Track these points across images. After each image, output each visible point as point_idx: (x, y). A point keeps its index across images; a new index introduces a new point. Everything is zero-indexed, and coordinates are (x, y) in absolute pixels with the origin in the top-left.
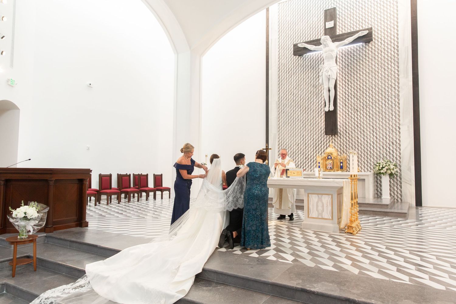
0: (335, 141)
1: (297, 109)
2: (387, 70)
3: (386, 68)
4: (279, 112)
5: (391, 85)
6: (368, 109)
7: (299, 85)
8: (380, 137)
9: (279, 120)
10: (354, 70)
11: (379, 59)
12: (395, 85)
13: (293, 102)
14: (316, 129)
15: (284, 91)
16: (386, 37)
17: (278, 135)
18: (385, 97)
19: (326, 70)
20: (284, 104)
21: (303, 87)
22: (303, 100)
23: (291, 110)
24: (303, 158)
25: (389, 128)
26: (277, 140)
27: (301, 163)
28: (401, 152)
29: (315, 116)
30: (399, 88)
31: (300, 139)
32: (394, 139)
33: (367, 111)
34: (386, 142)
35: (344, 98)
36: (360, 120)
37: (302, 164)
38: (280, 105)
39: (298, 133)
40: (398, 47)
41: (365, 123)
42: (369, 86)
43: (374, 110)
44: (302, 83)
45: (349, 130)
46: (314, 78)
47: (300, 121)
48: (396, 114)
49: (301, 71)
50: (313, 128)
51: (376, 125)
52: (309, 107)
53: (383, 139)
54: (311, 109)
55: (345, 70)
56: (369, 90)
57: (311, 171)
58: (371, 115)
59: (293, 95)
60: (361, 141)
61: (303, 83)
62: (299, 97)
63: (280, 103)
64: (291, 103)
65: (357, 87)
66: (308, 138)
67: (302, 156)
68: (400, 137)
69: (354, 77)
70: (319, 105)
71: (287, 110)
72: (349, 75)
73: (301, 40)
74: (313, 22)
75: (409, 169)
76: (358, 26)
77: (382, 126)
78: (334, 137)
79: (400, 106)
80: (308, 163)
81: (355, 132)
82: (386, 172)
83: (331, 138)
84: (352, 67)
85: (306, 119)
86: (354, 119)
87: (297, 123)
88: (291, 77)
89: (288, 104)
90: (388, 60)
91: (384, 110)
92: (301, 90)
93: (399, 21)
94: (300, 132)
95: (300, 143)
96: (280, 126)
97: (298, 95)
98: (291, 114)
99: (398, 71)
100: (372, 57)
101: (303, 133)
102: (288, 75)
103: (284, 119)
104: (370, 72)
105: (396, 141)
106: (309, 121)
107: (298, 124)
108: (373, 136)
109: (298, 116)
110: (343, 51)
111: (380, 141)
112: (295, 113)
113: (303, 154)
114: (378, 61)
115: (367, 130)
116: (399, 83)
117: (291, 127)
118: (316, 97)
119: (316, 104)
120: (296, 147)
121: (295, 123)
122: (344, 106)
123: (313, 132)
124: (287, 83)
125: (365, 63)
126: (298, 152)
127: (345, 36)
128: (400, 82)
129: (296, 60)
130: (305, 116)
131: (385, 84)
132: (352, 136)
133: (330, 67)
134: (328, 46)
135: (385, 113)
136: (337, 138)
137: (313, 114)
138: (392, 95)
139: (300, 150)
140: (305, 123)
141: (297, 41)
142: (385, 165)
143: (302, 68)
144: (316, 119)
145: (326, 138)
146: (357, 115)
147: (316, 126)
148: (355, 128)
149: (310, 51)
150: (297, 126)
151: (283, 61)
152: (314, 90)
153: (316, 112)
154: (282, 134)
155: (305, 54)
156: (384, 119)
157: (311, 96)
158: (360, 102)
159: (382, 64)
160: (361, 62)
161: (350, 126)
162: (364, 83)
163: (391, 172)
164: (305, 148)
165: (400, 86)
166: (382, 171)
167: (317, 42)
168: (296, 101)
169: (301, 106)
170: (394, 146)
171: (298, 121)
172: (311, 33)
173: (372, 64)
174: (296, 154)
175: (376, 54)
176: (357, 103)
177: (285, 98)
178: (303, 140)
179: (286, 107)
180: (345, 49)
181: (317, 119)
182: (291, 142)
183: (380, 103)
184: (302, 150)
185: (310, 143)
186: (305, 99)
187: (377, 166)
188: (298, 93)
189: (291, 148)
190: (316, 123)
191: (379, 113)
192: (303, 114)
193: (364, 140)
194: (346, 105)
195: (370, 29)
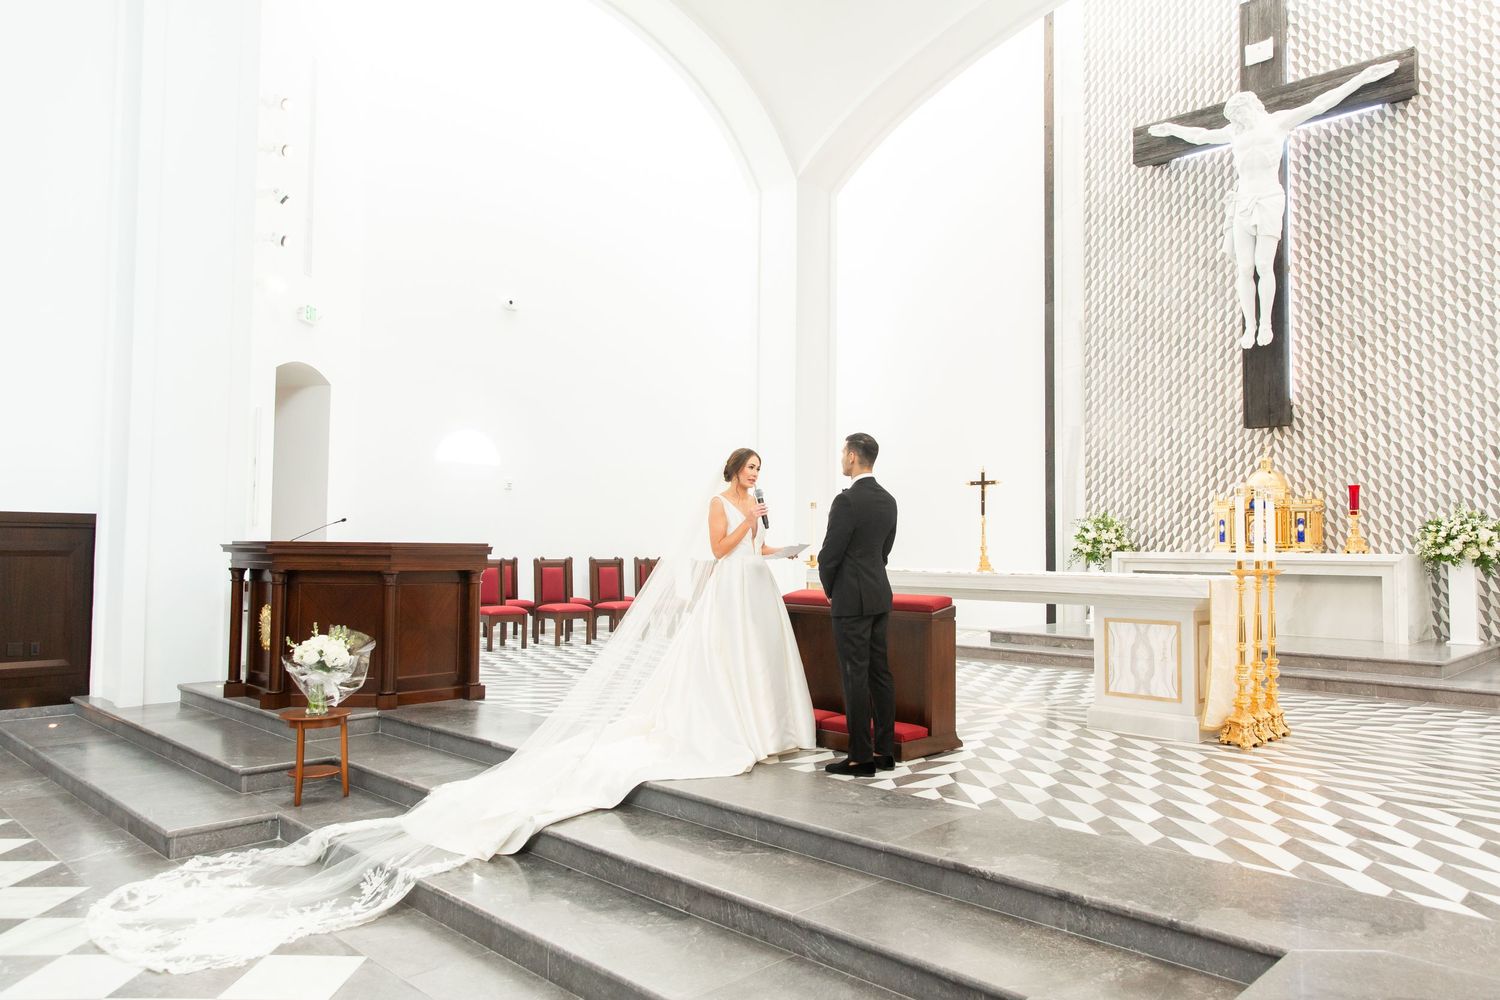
0: (1282, 447)
1: (1150, 343)
2: (1476, 192)
3: (1471, 186)
4: (1088, 357)
5: (1489, 247)
6: (1401, 334)
7: (1155, 262)
8: (1447, 431)
9: (1090, 382)
10: (1350, 201)
11: (1445, 157)
13: (1136, 320)
14: (1215, 409)
15: (1106, 285)
17: (1087, 433)
18: (1466, 289)
19: (1243, 209)
20: (1106, 328)
21: (1170, 270)
22: (1171, 313)
23: (1130, 349)
24: (1170, 507)
26: (1083, 449)
27: (1163, 523)
29: (1213, 365)
31: (1162, 444)
33: (1397, 339)
34: (1471, 448)
35: (1315, 300)
36: (1373, 374)
37: (1166, 527)
38: (1093, 331)
39: (1155, 425)
41: (1391, 382)
42: (1407, 253)
43: (1425, 336)
44: (1166, 257)
45: (1332, 410)
46: (1206, 237)
47: (1161, 385)
49: (1163, 217)
50: (1206, 406)
52: (1191, 335)
53: (1459, 439)
54: (1197, 343)
55: (1318, 204)
56: (1408, 267)
57: (1198, 549)
58: (1413, 356)
59: (1136, 297)
60: (1377, 445)
61: (1171, 254)
62: (1157, 302)
63: (1090, 326)
64: (1129, 325)
65: (1360, 259)
66: (1187, 441)
67: (1168, 501)
69: (1351, 227)
71: (1116, 349)
72: (1333, 221)
73: (1161, 113)
74: (1203, 46)
76: (1364, 46)
77: (1456, 393)
78: (1277, 435)
80: (1189, 522)
81: (1354, 415)
82: (1461, 555)
83: (1268, 438)
84: (1345, 190)
85: (1179, 375)
86: (1351, 371)
87: (1150, 389)
88: (1128, 239)
89: (1120, 328)
91: (1462, 336)
92: (1161, 280)
94: (1161, 420)
95: (1161, 456)
96: (1091, 403)
97: (1154, 297)
98: (1130, 360)
100: (1418, 153)
101: (1170, 422)
102: (1118, 232)
103: (1105, 379)
104: (1411, 205)
106: (1191, 382)
107: (1153, 394)
108: (1423, 426)
109: (1154, 366)
110: (1308, 136)
111: (1447, 445)
112: (1144, 357)
113: (1170, 495)
114: (1440, 163)
115: (1398, 408)
117: (1130, 405)
118: (1216, 299)
119: (1216, 324)
120: (1146, 470)
121: (1144, 392)
122: (1316, 326)
123: (1207, 418)
124: (1116, 258)
125: (1392, 173)
126: (1154, 487)
129: (1146, 180)
130: (1178, 367)
131: (1465, 245)
132: (1343, 430)
133: (1259, 199)
136: (1290, 438)
137: (1206, 358)
139: (1161, 480)
140: (1178, 390)
141: (1147, 117)
142: (1458, 527)
143: (1167, 206)
144: (1214, 376)
146: (1363, 355)
147: (1215, 397)
148: (1354, 401)
150: (1150, 401)
151: (1101, 185)
152: (1209, 279)
153: (1214, 351)
154: (1098, 430)
155: (1178, 159)
157: (1196, 300)
158: (1374, 311)
159: (1453, 172)
160: (1378, 173)
161: (1337, 394)
162: (1389, 245)
163: (1482, 554)
164: (1178, 474)
166: (1446, 551)
167: (1212, 117)
171: (1153, 383)
172: (1197, 86)
173: (1417, 175)
174: (1147, 493)
175: (1434, 138)
176: (1362, 315)
177: (1109, 309)
178: (1170, 447)
179: (1112, 337)
180: (1319, 130)
181: (1219, 375)
182: (1129, 455)
183: (1448, 312)
184: (1166, 481)
185: (1196, 455)
186: (1177, 308)
187: (1430, 532)
188: (1153, 289)
189: (1130, 474)
190: (1214, 388)
191: (1444, 345)
192: (1171, 360)
193: (1388, 441)
194: (1321, 324)
195: (1407, 55)
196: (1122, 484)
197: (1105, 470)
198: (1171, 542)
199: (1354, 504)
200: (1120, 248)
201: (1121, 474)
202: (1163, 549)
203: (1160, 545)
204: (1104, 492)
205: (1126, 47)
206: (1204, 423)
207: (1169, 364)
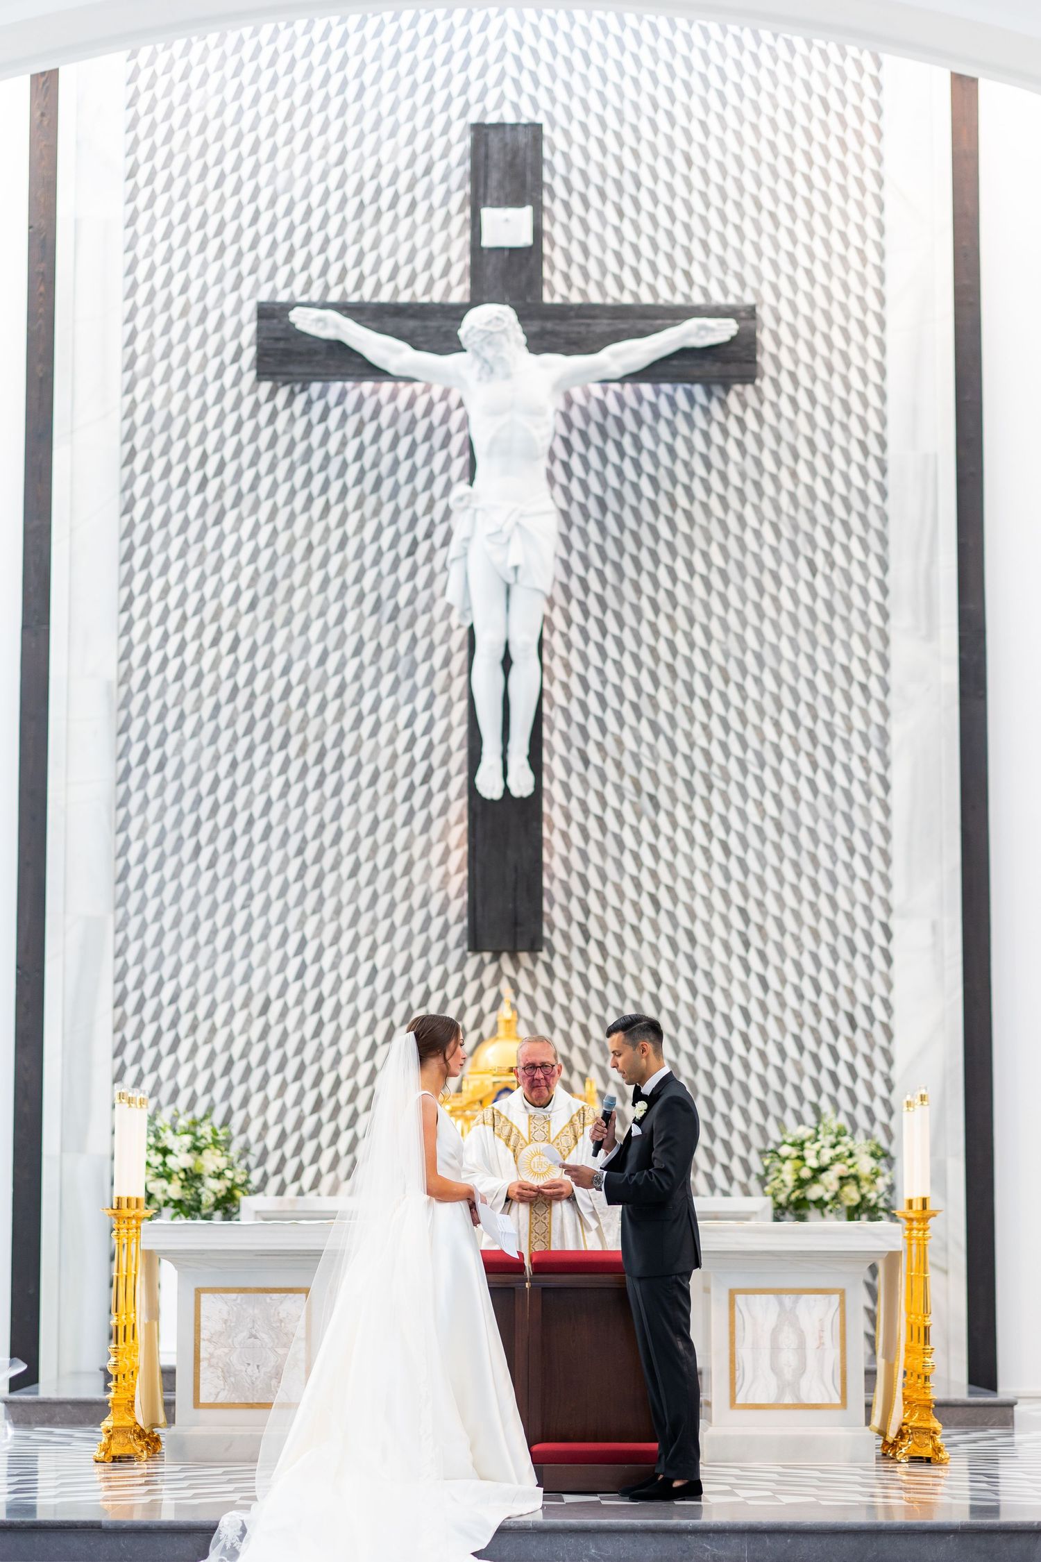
0: (516, 990)
1: (261, 751)
3: (820, 560)
4: (123, 763)
5: (846, 670)
6: (717, 800)
7: (273, 584)
8: (783, 981)
9: (127, 820)
11: (784, 501)
12: (868, 671)
13: (232, 698)
14: (392, 906)
16: (822, 372)
17: (117, 932)
18: (812, 734)
19: (492, 529)
20: (165, 707)
21: (306, 604)
22: (306, 695)
23: (217, 758)
24: (298, 1102)
25: (832, 925)
26: (109, 968)
27: (283, 1137)
28: (896, 1074)
29: (390, 814)
30: (886, 690)
31: (282, 968)
32: (862, 996)
33: (709, 809)
34: (817, 1013)
35: (577, 715)
36: (671, 867)
37: (289, 1147)
38: (135, 706)
39: (268, 927)
40: (883, 445)
41: (701, 885)
42: (726, 655)
43: (751, 809)
44: (297, 577)
45: (604, 927)
47: (283, 842)
48: (869, 843)
49: (293, 493)
50: (375, 897)
51: (760, 904)
52: (347, 745)
53: (800, 997)
54: (358, 767)
56: (727, 680)
58: (734, 842)
59: (233, 648)
60: (676, 998)
61: (308, 575)
62: (277, 667)
63: (129, 696)
64: (217, 708)
67: (293, 1090)
68: (889, 985)
69: (638, 589)
70: (412, 741)
71: (188, 752)
72: (609, 572)
77: (797, 915)
78: (508, 968)
79: (895, 800)
80: (336, 1134)
81: (640, 940)
82: (836, 1197)
83: (490, 971)
85: (321, 827)
86: (636, 857)
88: (218, 521)
89: (197, 708)
90: (830, 511)
91: (806, 818)
92: (287, 622)
93: (888, 291)
94: (282, 918)
96: (127, 868)
97: (272, 656)
98: (216, 782)
99: (885, 591)
100: (744, 482)
101: (301, 923)
103: (160, 817)
104: (733, 572)
105: (868, 1010)
106: (344, 845)
107: (265, 860)
108: (748, 969)
109: (269, 804)
111: (783, 1005)
112: (249, 779)
113: (298, 1076)
114: (778, 509)
115: (711, 934)
116: (885, 663)
117: (215, 879)
118: (397, 682)
119: (396, 731)
120: (249, 1021)
121: (247, 854)
122: (577, 765)
124: (192, 556)
126: (264, 1059)
127: (602, 326)
128: (894, 653)
130: (319, 809)
132: (620, 966)
133: (522, 516)
134: (508, 376)
135: (812, 832)
136: (531, 975)
137: (376, 798)
138: (850, 729)
139: (281, 1044)
140: (318, 858)
142: (831, 1152)
144: (391, 837)
145: (460, 966)
146: (656, 830)
147: (392, 881)
148: (640, 914)
149: (375, 372)
151: (160, 392)
152: (384, 638)
153: (392, 786)
154: (143, 927)
155: (330, 384)
156: (807, 868)
157: (357, 677)
158: (674, 750)
159: (796, 528)
160: (682, 500)
161: (612, 898)
162: (698, 634)
163: (863, 1197)
164: (317, 1033)
165: (893, 678)
166: (814, 1192)
168: (253, 696)
169: (287, 737)
170: (859, 1038)
171: (265, 836)
173: (741, 519)
174: (248, 1071)
175: (768, 462)
176: (655, 757)
177: (173, 665)
178: (299, 975)
179: (178, 726)
181: (402, 835)
182: (211, 988)
184: (291, 1046)
185: (353, 997)
186: (321, 686)
187: (784, 1160)
188: (270, 637)
189: (213, 1030)
190: (390, 862)
191: (780, 829)
192: (304, 794)
193: (694, 991)
194: (586, 762)
195: (747, 315)
196: (194, 1049)
197: (156, 1016)
198: (297, 1176)
200: (200, 537)
201: (194, 1028)
202: (281, 1191)
203: (274, 1183)
204: (155, 1066)
205: (220, 113)
206: (370, 932)
207: (302, 801)
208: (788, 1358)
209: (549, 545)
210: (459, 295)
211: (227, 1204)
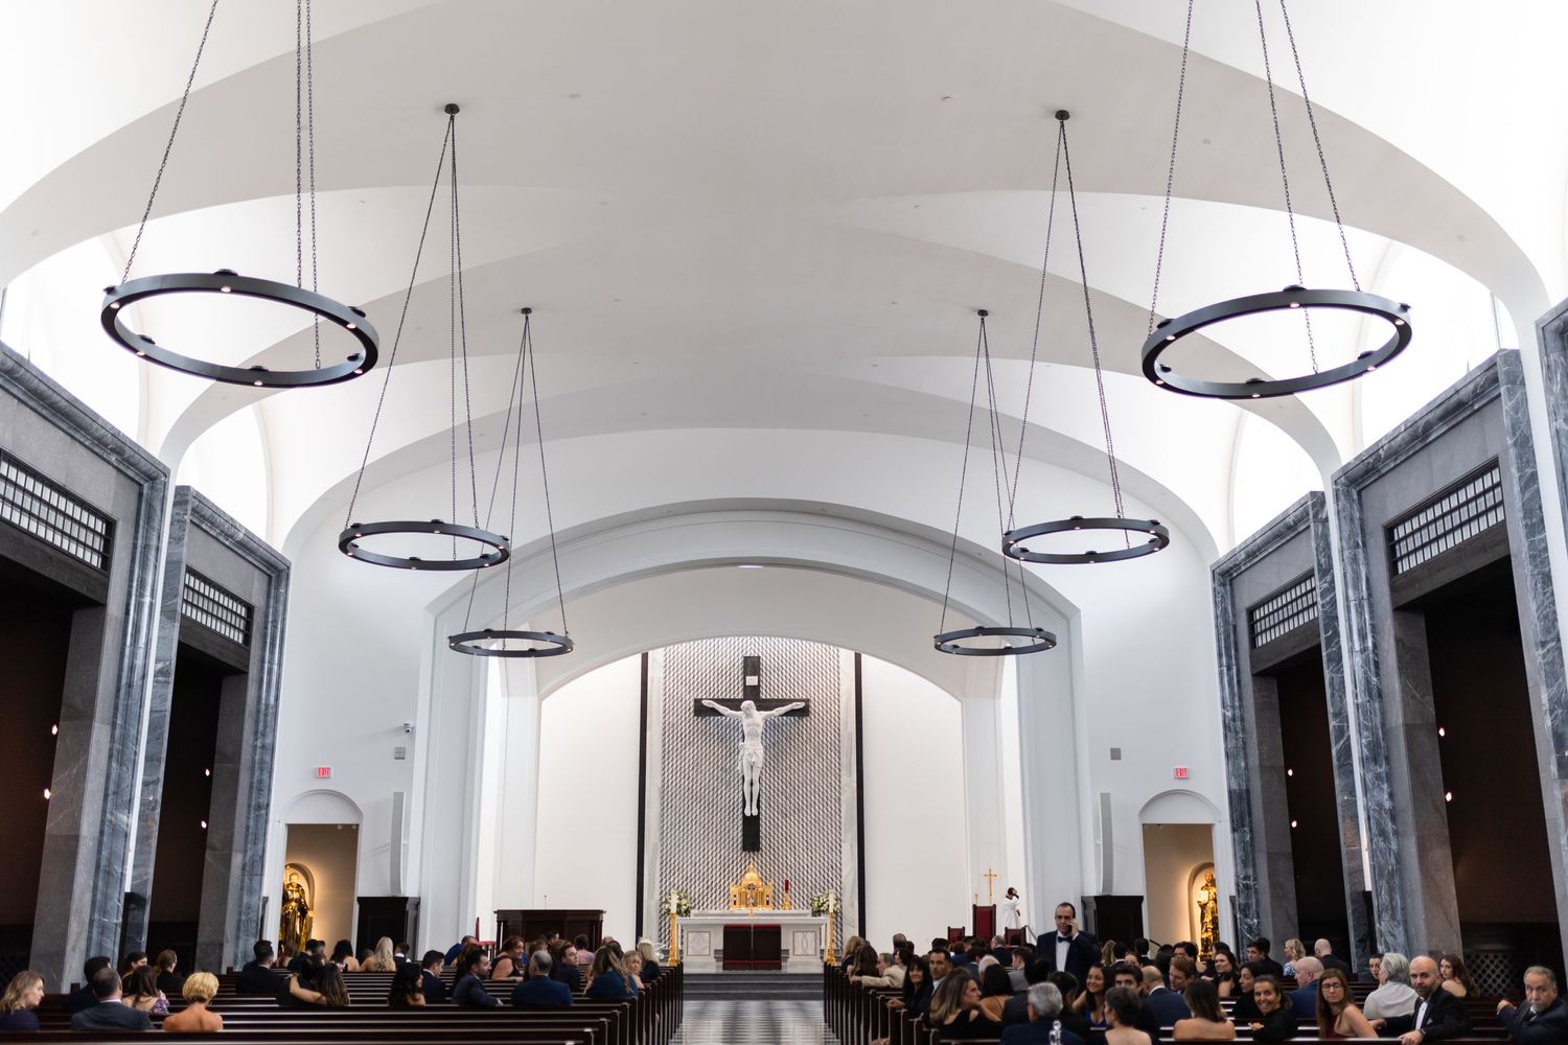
0: (755, 861)
1: (695, 804)
2: (827, 760)
3: (825, 758)
4: (662, 807)
5: (831, 785)
6: (801, 815)
7: (698, 764)
8: (816, 858)
9: (663, 820)
10: (782, 754)
11: (816, 743)
12: (836, 784)
13: (688, 791)
14: (725, 840)
15: (673, 770)
16: (825, 714)
17: (661, 847)
18: (823, 799)
19: (748, 752)
20: (672, 793)
21: (705, 769)
22: (705, 790)
23: (684, 805)
24: (703, 887)
25: (828, 845)
26: (659, 855)
27: (699, 895)
28: (843, 880)
30: (840, 788)
31: (699, 855)
32: (835, 861)
33: (799, 817)
34: (824, 865)
36: (790, 831)
37: (701, 898)
38: (665, 793)
39: (696, 845)
40: (840, 730)
41: (797, 835)
42: (803, 780)
43: (809, 817)
44: (703, 762)
45: (774, 846)
46: (722, 756)
47: (700, 825)
48: (836, 825)
49: (702, 742)
50: (721, 838)
52: (714, 802)
53: (820, 862)
54: (717, 807)
56: (803, 786)
58: (805, 825)
59: (688, 779)
60: (791, 862)
61: (706, 762)
62: (698, 784)
63: (664, 790)
64: (684, 793)
65: (786, 780)
67: (702, 884)
68: (841, 860)
69: (782, 765)
71: (678, 804)
72: (775, 761)
75: (852, 905)
76: (789, 688)
77: (819, 842)
78: (754, 854)
79: (842, 815)
80: (712, 895)
81: (783, 848)
83: (748, 856)
84: (780, 748)
85: (709, 822)
86: (782, 828)
87: (694, 827)
88: (685, 749)
89: (680, 794)
90: (827, 746)
91: (821, 819)
92: (701, 773)
93: (841, 693)
94: (699, 843)
95: (699, 861)
96: (663, 832)
97: (697, 780)
98: (684, 811)
99: (840, 765)
100: (807, 739)
101: (704, 844)
102: (680, 744)
103: (671, 819)
104: (805, 760)
105: (836, 866)
106: (714, 825)
107: (696, 830)
108: (808, 855)
109: (696, 816)
111: (816, 864)
112: (692, 810)
113: (703, 881)
114: (815, 745)
115: (799, 846)
116: (840, 782)
117: (684, 834)
118: (726, 787)
120: (691, 868)
121: (691, 828)
123: (721, 844)
124: (679, 757)
125: (799, 745)
128: (842, 780)
129: (699, 723)
130: (708, 817)
131: (823, 781)
132: (779, 855)
133: (755, 749)
134: (752, 716)
135: (823, 822)
136: (757, 856)
137: (721, 815)
138: (832, 797)
139: (699, 874)
140: (708, 829)
142: (827, 899)
143: (704, 737)
144: (725, 824)
145: (741, 854)
146: (787, 822)
147: (725, 834)
148: (783, 842)
149: (722, 715)
150: (694, 833)
151: (672, 719)
152: (723, 776)
154: (667, 846)
156: (822, 831)
157: (717, 786)
158: (791, 803)
159: (819, 750)
160: (793, 744)
161: (776, 839)
162: (796, 775)
164: (707, 871)
165: (842, 785)
166: (822, 908)
167: (734, 704)
168: (692, 790)
169: (701, 800)
170: (834, 872)
172: (719, 683)
173: (807, 748)
174: (691, 880)
175: (813, 735)
176: (787, 804)
177: (674, 783)
178: (703, 857)
179: (675, 798)
182: (683, 860)
183: (817, 808)
184: (701, 874)
185: (716, 862)
186: (709, 788)
187: (816, 901)
188: (697, 777)
189: (683, 870)
190: (725, 830)
194: (770, 807)
195: (807, 701)
196: (679, 875)
197: (670, 867)
198: (703, 905)
199: (787, 889)
200: (681, 753)
201: (679, 870)
203: (697, 907)
204: (669, 879)
205: (685, 652)
206: (720, 847)
207: (704, 815)
208: (805, 945)
209: (761, 759)
210: (741, 696)
211: (687, 912)
